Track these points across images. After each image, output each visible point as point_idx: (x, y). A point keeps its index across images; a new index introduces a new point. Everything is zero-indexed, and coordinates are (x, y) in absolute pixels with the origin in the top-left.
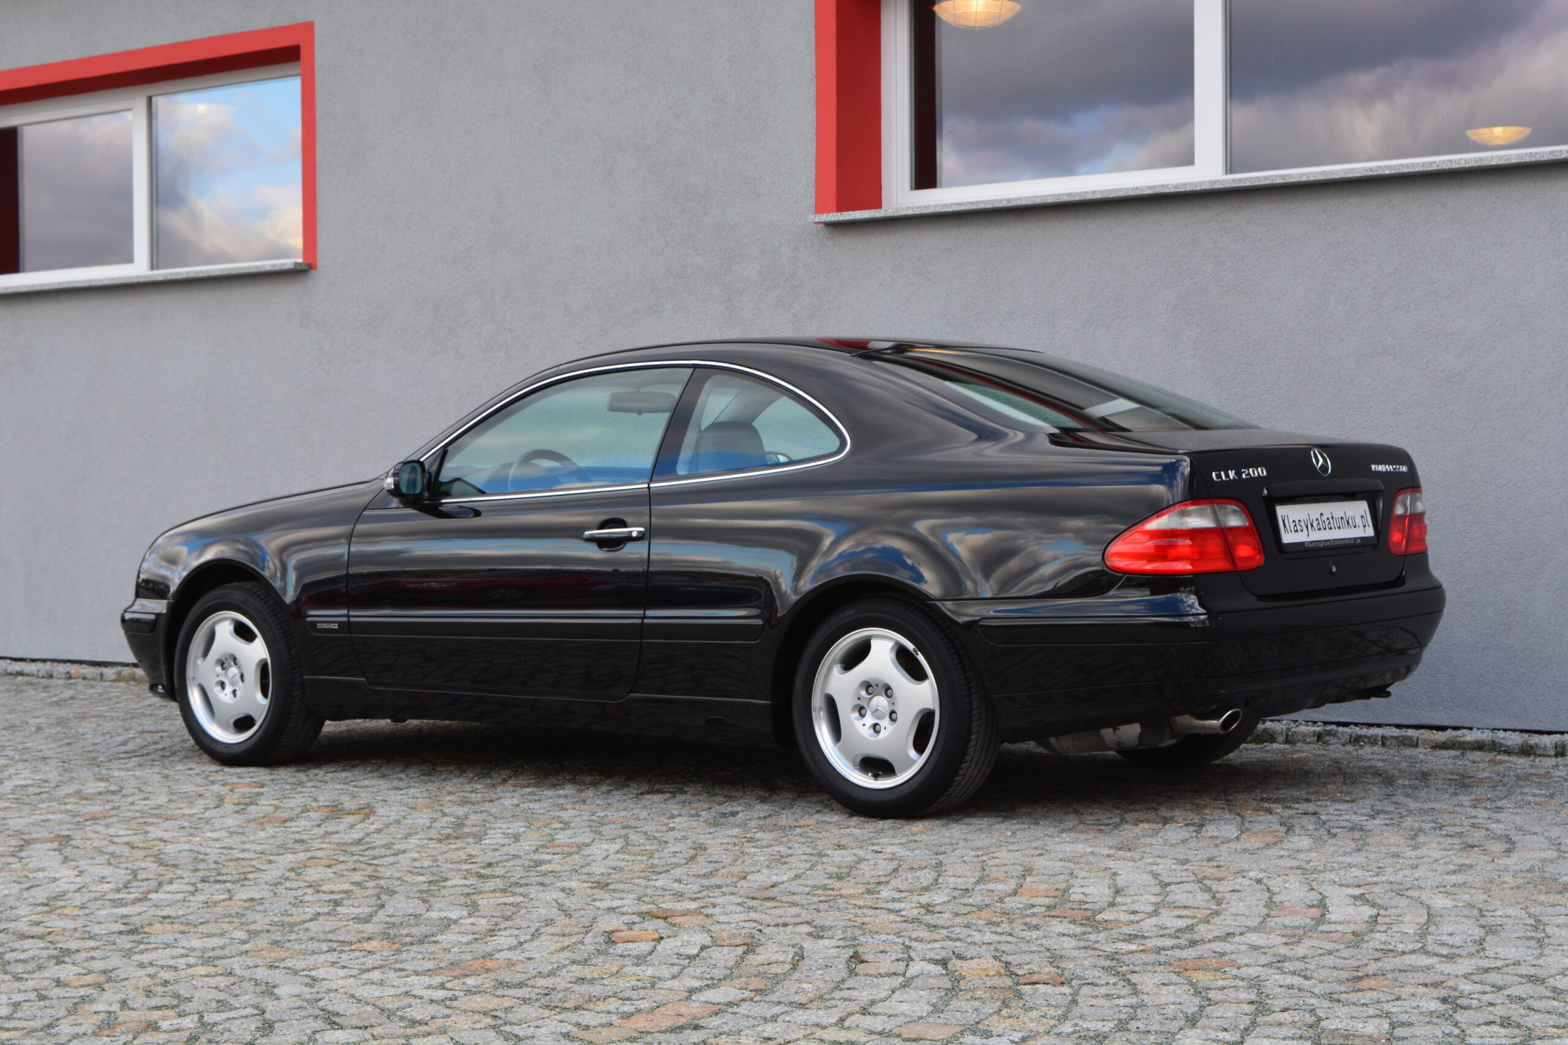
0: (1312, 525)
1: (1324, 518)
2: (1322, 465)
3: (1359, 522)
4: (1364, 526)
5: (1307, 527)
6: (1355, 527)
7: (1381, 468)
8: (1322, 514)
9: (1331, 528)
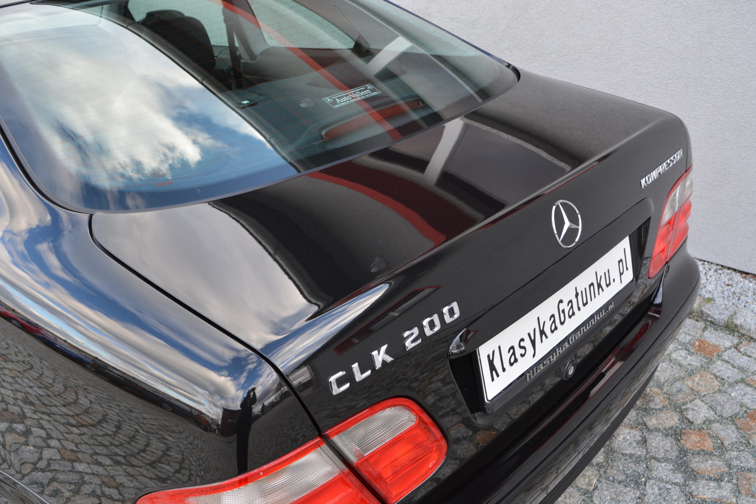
0: (542, 333)
1: (564, 306)
2: (569, 229)
3: (614, 273)
4: (621, 274)
5: (533, 342)
7: (654, 174)
8: (560, 305)
9: (572, 315)
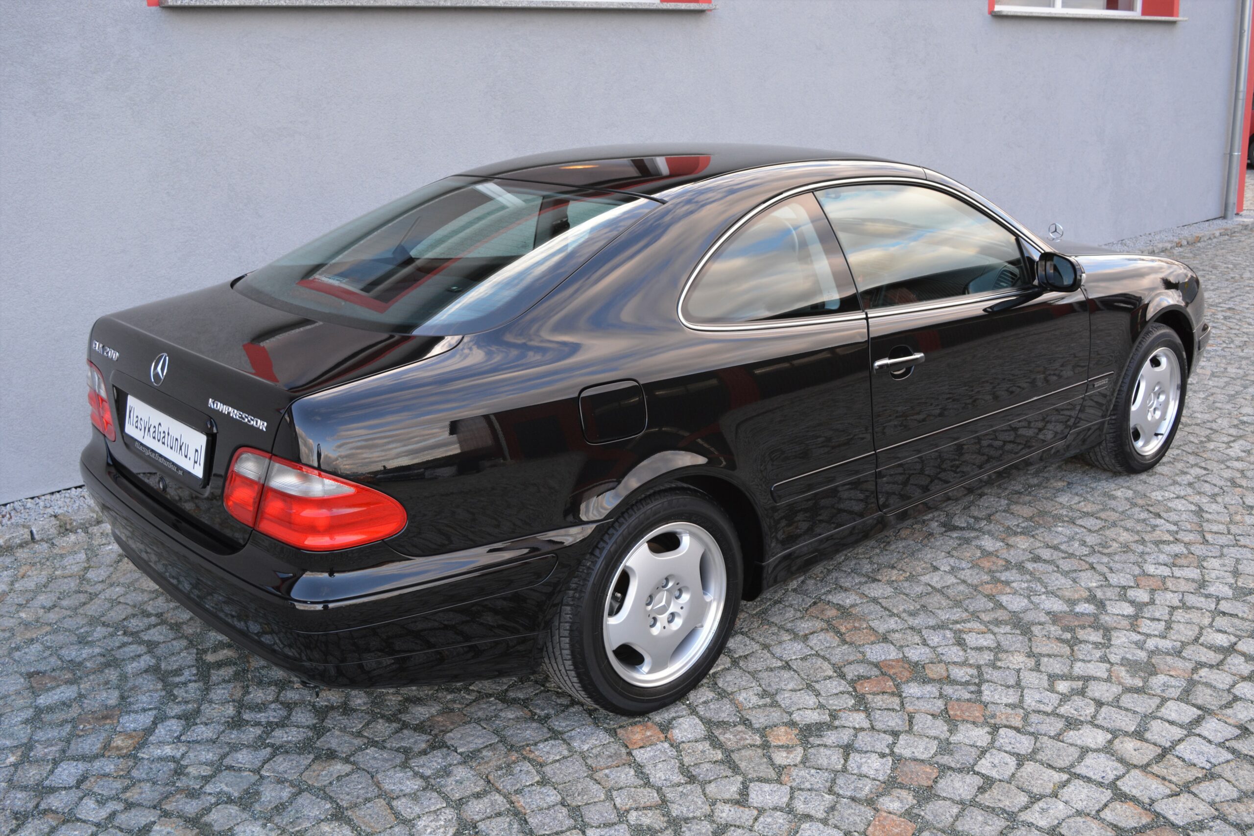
1: (161, 429)
3: (191, 454)
4: (196, 462)
6: (186, 456)
8: (160, 424)
9: (164, 443)
